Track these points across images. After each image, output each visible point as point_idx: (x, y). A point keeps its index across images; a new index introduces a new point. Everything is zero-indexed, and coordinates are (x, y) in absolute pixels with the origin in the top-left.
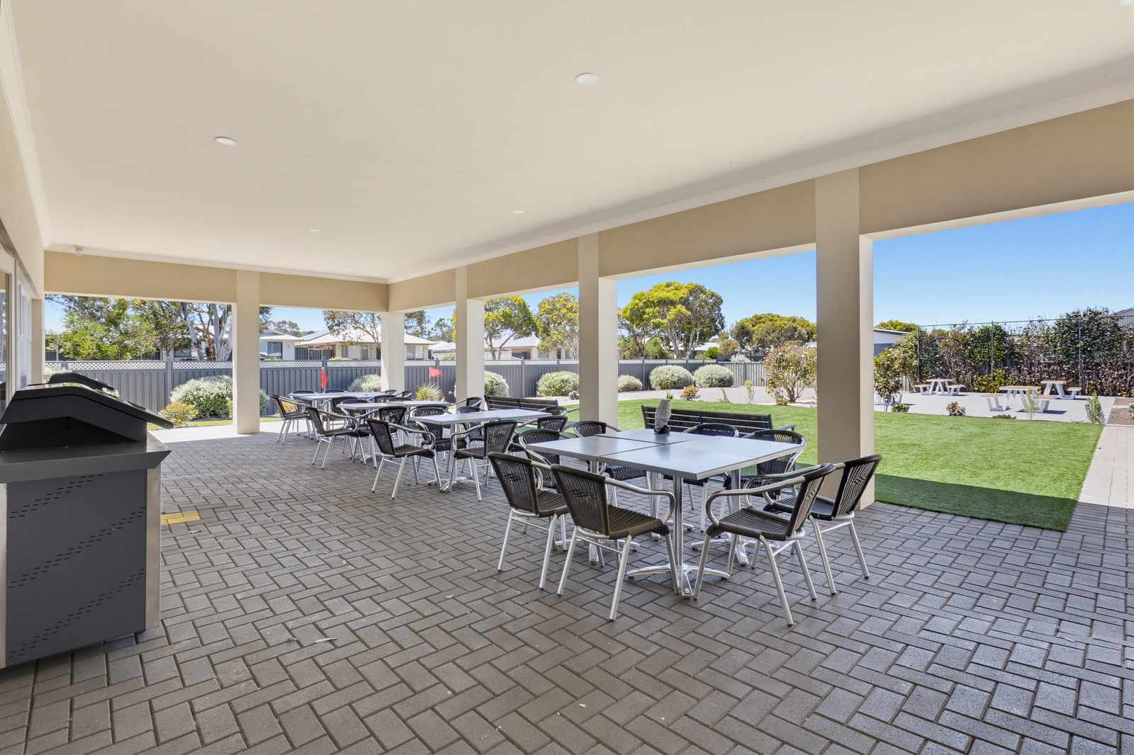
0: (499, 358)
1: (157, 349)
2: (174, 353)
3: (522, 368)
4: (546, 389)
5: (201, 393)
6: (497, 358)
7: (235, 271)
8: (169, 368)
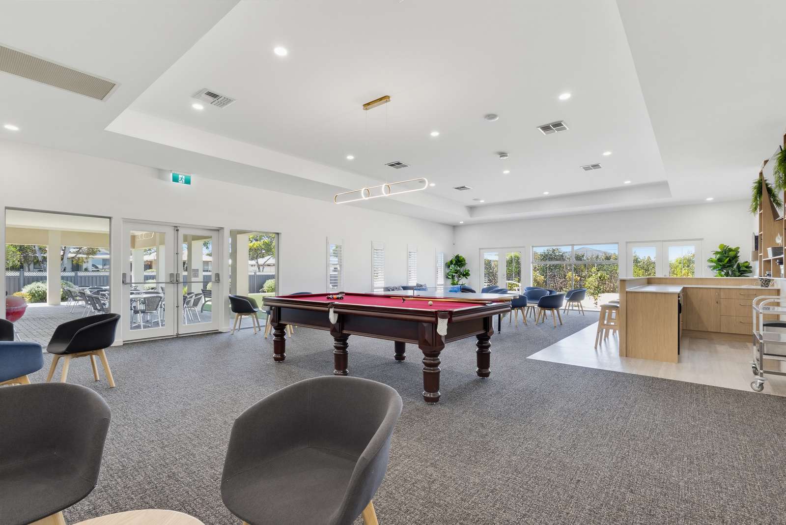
0: (263, 271)
1: (21, 263)
2: (34, 266)
3: (254, 276)
4: (267, 289)
5: (40, 289)
6: (261, 271)
7: (48, 230)
8: (22, 275)
